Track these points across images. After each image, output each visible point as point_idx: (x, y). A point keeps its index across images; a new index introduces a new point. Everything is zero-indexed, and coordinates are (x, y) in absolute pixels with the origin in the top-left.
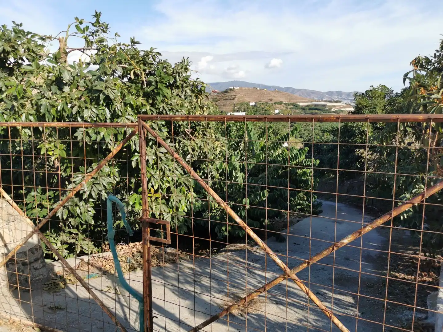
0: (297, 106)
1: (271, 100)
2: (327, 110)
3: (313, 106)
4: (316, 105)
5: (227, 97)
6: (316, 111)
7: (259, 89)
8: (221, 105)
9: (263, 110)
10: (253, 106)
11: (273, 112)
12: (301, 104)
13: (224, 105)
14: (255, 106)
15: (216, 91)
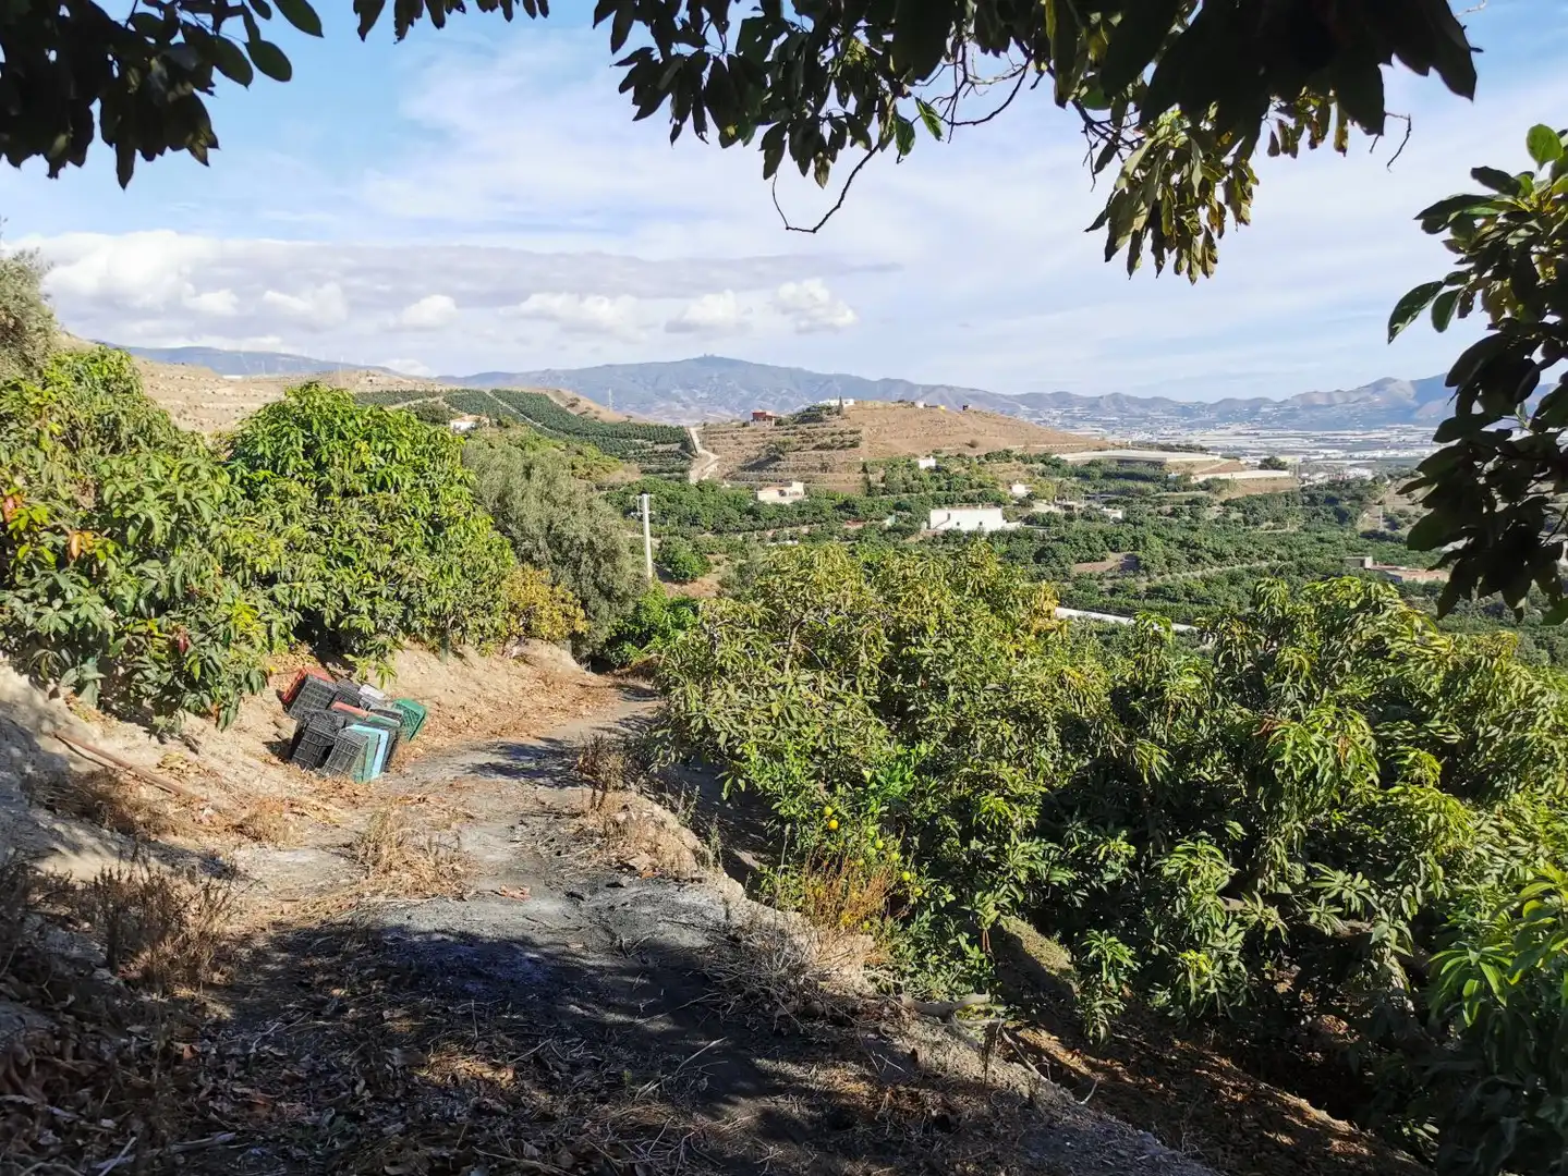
0: (1058, 466)
1: (972, 445)
2: (1177, 480)
3: (1114, 466)
4: (1121, 461)
5: (828, 440)
6: (1141, 485)
7: (920, 405)
8: (815, 469)
9: (971, 487)
10: (929, 469)
11: (1009, 493)
12: (1070, 458)
13: (824, 468)
14: (938, 469)
15: (769, 413)
